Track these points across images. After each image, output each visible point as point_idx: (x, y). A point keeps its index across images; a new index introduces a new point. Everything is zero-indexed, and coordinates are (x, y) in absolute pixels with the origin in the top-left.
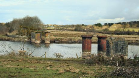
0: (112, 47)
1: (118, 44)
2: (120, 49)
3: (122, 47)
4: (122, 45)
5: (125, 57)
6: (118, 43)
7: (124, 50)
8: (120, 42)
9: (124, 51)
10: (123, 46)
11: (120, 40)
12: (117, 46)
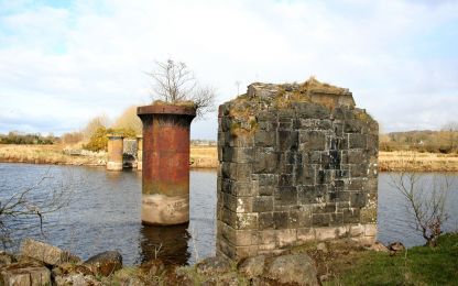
0: (249, 152)
1: (303, 134)
2: (317, 169)
3: (335, 155)
4: (335, 142)
5: (360, 227)
6: (298, 125)
7: (346, 181)
8: (319, 114)
9: (352, 187)
10: (343, 145)
11: (316, 100)
12: (295, 148)
